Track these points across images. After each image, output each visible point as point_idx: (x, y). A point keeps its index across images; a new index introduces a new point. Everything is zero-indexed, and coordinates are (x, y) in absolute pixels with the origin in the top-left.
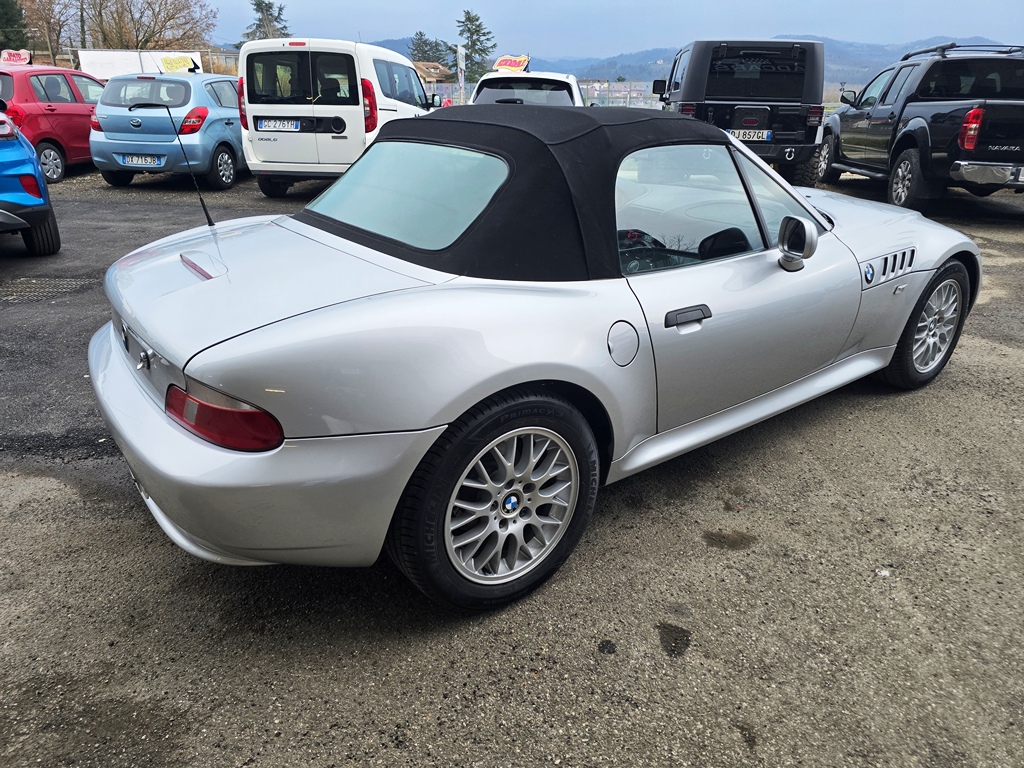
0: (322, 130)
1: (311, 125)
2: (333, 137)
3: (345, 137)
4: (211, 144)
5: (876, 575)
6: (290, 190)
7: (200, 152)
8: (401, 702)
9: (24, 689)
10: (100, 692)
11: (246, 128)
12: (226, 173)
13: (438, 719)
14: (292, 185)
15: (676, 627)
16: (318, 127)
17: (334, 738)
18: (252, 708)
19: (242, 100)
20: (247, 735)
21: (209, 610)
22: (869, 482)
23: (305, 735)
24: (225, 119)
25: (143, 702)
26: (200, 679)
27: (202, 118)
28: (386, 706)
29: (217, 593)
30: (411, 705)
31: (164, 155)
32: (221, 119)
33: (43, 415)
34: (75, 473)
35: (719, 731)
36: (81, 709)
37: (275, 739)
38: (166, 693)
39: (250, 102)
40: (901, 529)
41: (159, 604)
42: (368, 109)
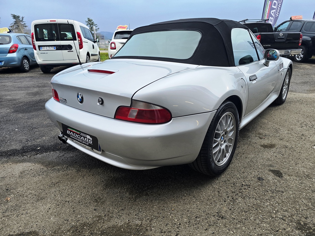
0: (64, 49)
1: (60, 48)
2: (68, 51)
3: (73, 51)
4: (21, 56)
5: (313, 148)
6: (52, 70)
7: (17, 59)
8: (212, 206)
9: (72, 231)
10: (103, 226)
11: (35, 49)
12: (27, 66)
13: (228, 208)
14: (53, 69)
15: (274, 170)
16: (62, 48)
17: (199, 221)
18: (164, 218)
19: (33, 40)
20: (169, 227)
21: (123, 192)
22: (291, 127)
23: (189, 222)
24: (24, 48)
25: (123, 225)
26: (138, 213)
27: (17, 48)
28: (209, 208)
29: (122, 187)
30: (216, 206)
31: (3, 61)
32: (23, 48)
33: (8, 143)
34: (36, 160)
35: (311, 194)
36: (100, 233)
37: (180, 226)
38: (129, 221)
39: (36, 41)
40: (309, 136)
41: (103, 194)
42: (80, 42)
